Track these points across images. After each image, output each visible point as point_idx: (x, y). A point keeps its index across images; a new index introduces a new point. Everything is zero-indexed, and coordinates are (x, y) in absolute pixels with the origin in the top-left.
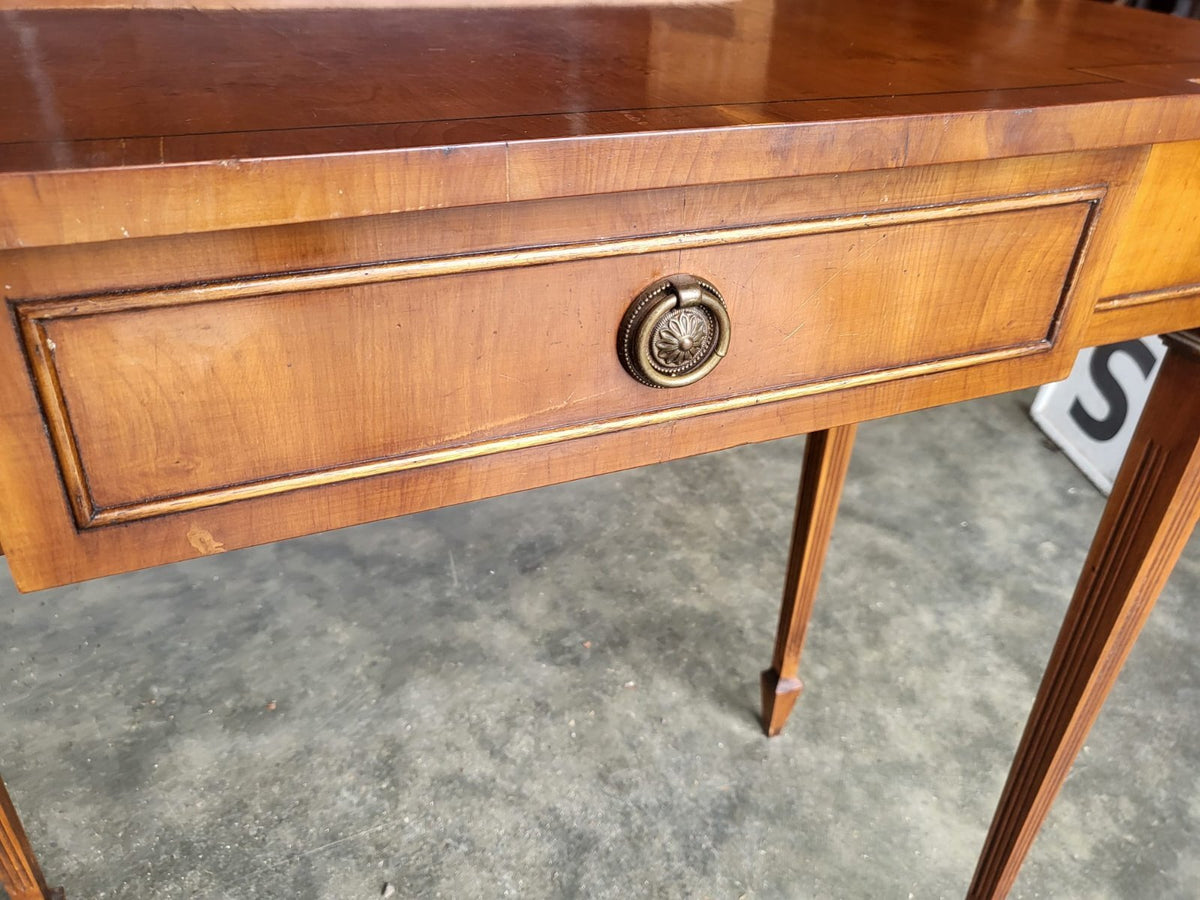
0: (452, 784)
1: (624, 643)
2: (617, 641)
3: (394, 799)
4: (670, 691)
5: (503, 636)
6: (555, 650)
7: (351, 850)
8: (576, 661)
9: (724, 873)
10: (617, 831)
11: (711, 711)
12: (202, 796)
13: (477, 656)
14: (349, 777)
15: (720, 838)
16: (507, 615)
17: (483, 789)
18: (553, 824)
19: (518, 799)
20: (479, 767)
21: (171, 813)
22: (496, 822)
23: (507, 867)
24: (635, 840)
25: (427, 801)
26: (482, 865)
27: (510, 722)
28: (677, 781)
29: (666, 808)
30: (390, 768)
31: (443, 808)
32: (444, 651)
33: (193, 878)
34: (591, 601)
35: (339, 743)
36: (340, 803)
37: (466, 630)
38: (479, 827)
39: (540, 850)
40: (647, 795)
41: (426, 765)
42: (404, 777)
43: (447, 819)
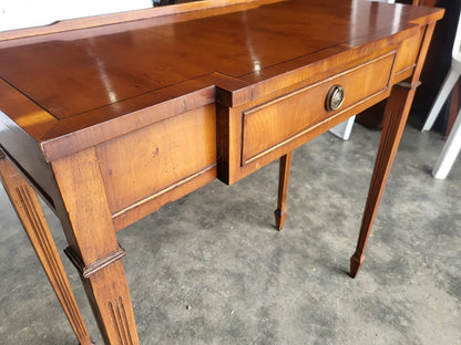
0: (191, 273)
1: (224, 217)
2: (221, 217)
3: (176, 282)
4: (245, 227)
5: (184, 225)
6: (203, 225)
7: (171, 301)
8: (212, 226)
9: (284, 271)
10: (249, 270)
11: (260, 229)
13: (179, 234)
14: (157, 281)
15: (279, 262)
16: (182, 219)
17: (203, 271)
18: (228, 274)
19: (214, 271)
20: (198, 265)
22: (212, 279)
23: (222, 290)
24: (255, 270)
25: (186, 280)
26: (213, 292)
27: (200, 249)
28: (259, 251)
29: (260, 259)
30: (169, 274)
31: (193, 280)
32: (167, 235)
34: (207, 208)
35: (148, 272)
36: (159, 289)
37: (171, 227)
38: (206, 282)
39: (228, 282)
40: (252, 257)
41: (181, 270)
42: (175, 276)
43: (196, 283)
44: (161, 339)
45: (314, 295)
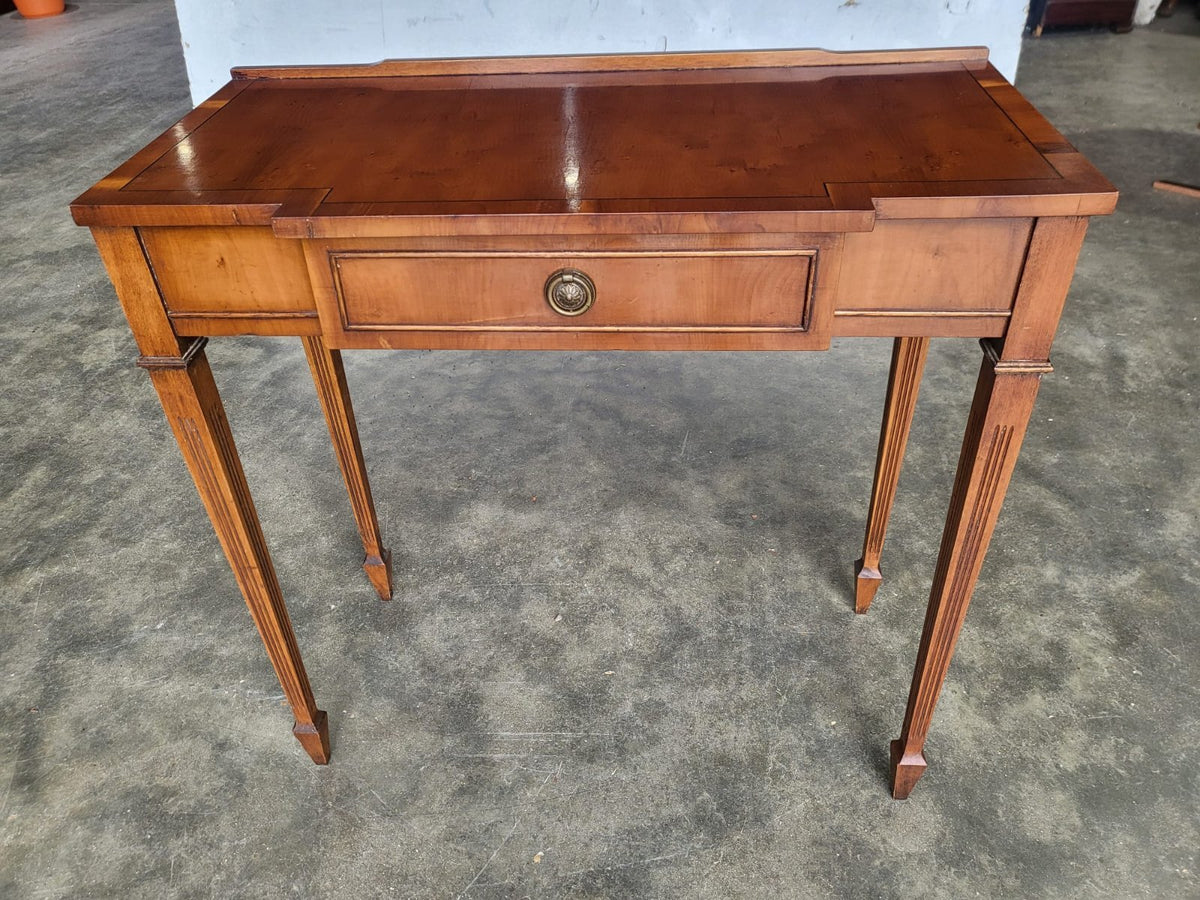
0: (622, 574)
1: (783, 523)
2: (778, 521)
3: (584, 572)
4: (800, 562)
5: (698, 495)
6: (729, 514)
7: (548, 591)
8: (741, 526)
9: (773, 681)
10: (714, 634)
11: (823, 586)
12: (478, 536)
13: (676, 504)
14: (562, 551)
16: (706, 483)
17: (640, 583)
18: (674, 616)
19: (656, 595)
20: (643, 569)
21: (460, 540)
22: (641, 602)
23: (633, 630)
24: (724, 643)
25: (602, 579)
26: (619, 624)
27: (676, 549)
28: (772, 618)
29: (754, 632)
30: (588, 554)
31: (610, 586)
32: (653, 494)
33: (460, 577)
34: (774, 488)
35: (564, 530)
36: (551, 564)
37: (675, 485)
38: (627, 603)
39: (657, 627)
40: (746, 620)
41: (611, 559)
42: (594, 561)
43: (611, 593)
44: (481, 630)
45: (772, 757)
